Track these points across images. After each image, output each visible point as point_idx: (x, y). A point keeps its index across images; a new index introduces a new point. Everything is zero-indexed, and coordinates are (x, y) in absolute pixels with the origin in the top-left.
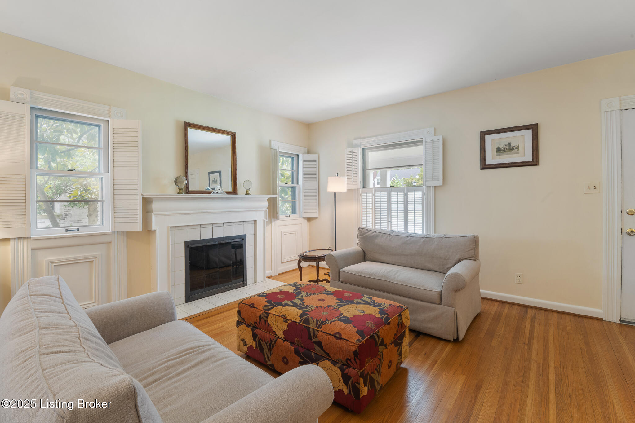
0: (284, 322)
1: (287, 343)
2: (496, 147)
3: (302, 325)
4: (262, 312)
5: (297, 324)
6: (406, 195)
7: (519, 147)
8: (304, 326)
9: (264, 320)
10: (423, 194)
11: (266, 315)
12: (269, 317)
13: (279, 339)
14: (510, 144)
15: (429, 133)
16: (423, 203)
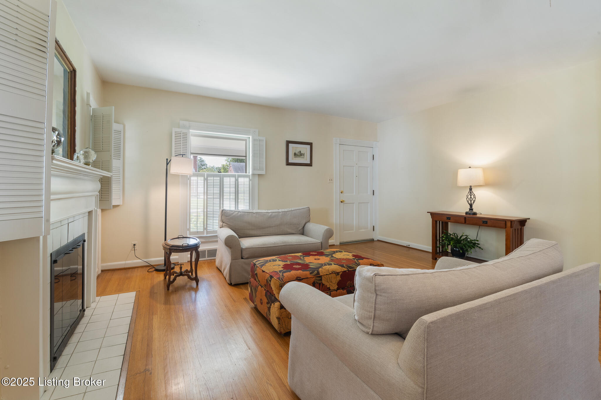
0: (337, 275)
1: (339, 290)
2: (294, 153)
3: (351, 270)
4: (314, 278)
5: (347, 272)
6: (237, 181)
7: (304, 154)
8: (352, 270)
9: (318, 284)
10: (250, 180)
11: (320, 279)
12: (323, 278)
13: (332, 292)
14: (300, 151)
15: (255, 132)
16: (249, 187)
